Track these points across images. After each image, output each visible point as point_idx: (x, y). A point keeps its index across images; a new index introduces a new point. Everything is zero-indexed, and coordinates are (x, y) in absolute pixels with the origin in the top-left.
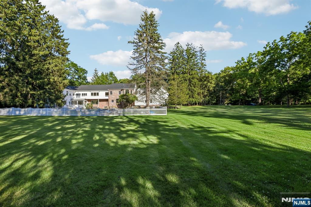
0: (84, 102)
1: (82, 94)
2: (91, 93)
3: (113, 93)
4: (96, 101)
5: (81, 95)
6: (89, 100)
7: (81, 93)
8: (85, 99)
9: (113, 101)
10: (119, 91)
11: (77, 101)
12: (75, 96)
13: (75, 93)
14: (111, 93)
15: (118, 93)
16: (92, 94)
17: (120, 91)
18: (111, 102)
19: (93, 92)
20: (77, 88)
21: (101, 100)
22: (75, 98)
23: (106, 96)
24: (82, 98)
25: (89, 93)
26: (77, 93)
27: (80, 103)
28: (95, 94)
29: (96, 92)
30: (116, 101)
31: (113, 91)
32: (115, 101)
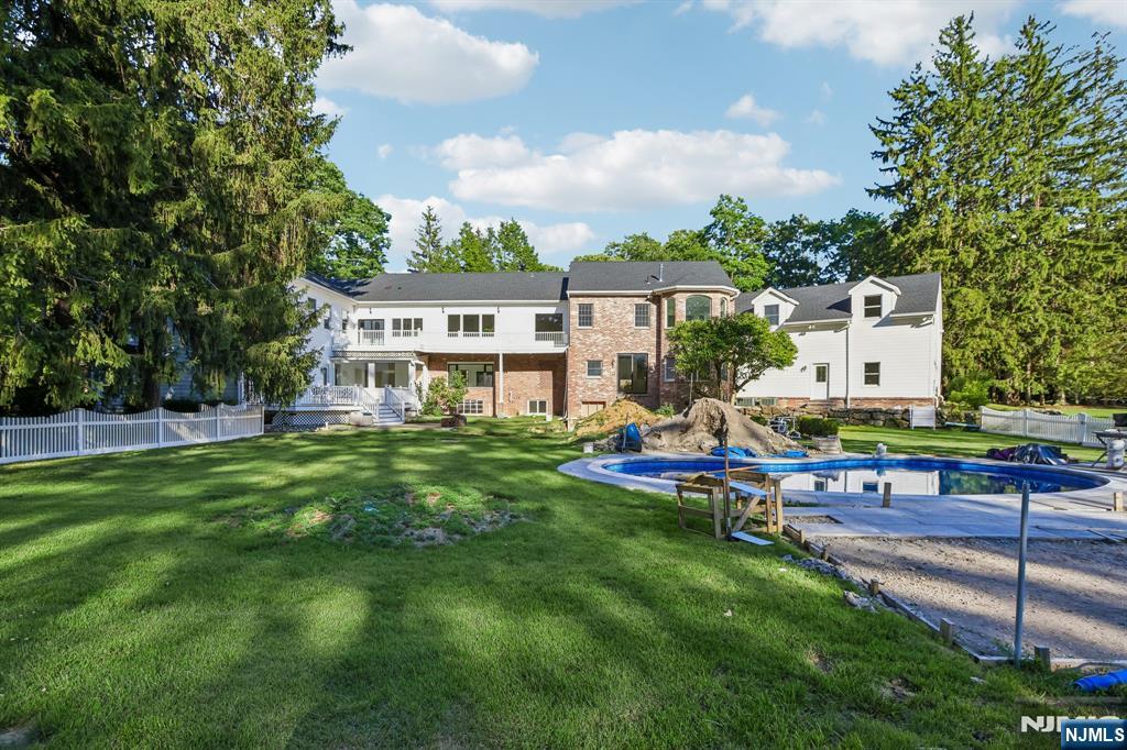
0: (412, 369)
1: (396, 323)
2: (450, 317)
3: (597, 315)
4: (483, 369)
5: (388, 326)
6: (434, 360)
7: (388, 313)
8: (420, 354)
9: (594, 367)
10: (638, 306)
11: (372, 367)
12: (353, 334)
13: (355, 317)
14: (586, 317)
15: (631, 317)
16: (453, 323)
17: (641, 301)
18: (585, 375)
19: (462, 311)
20: (360, 289)
21: (517, 362)
22: (356, 343)
23: (538, 338)
24: (393, 344)
25: (434, 318)
26: (363, 314)
27: (390, 373)
28: (471, 324)
29: (480, 311)
30: (615, 370)
31: (595, 301)
32: (610, 371)
